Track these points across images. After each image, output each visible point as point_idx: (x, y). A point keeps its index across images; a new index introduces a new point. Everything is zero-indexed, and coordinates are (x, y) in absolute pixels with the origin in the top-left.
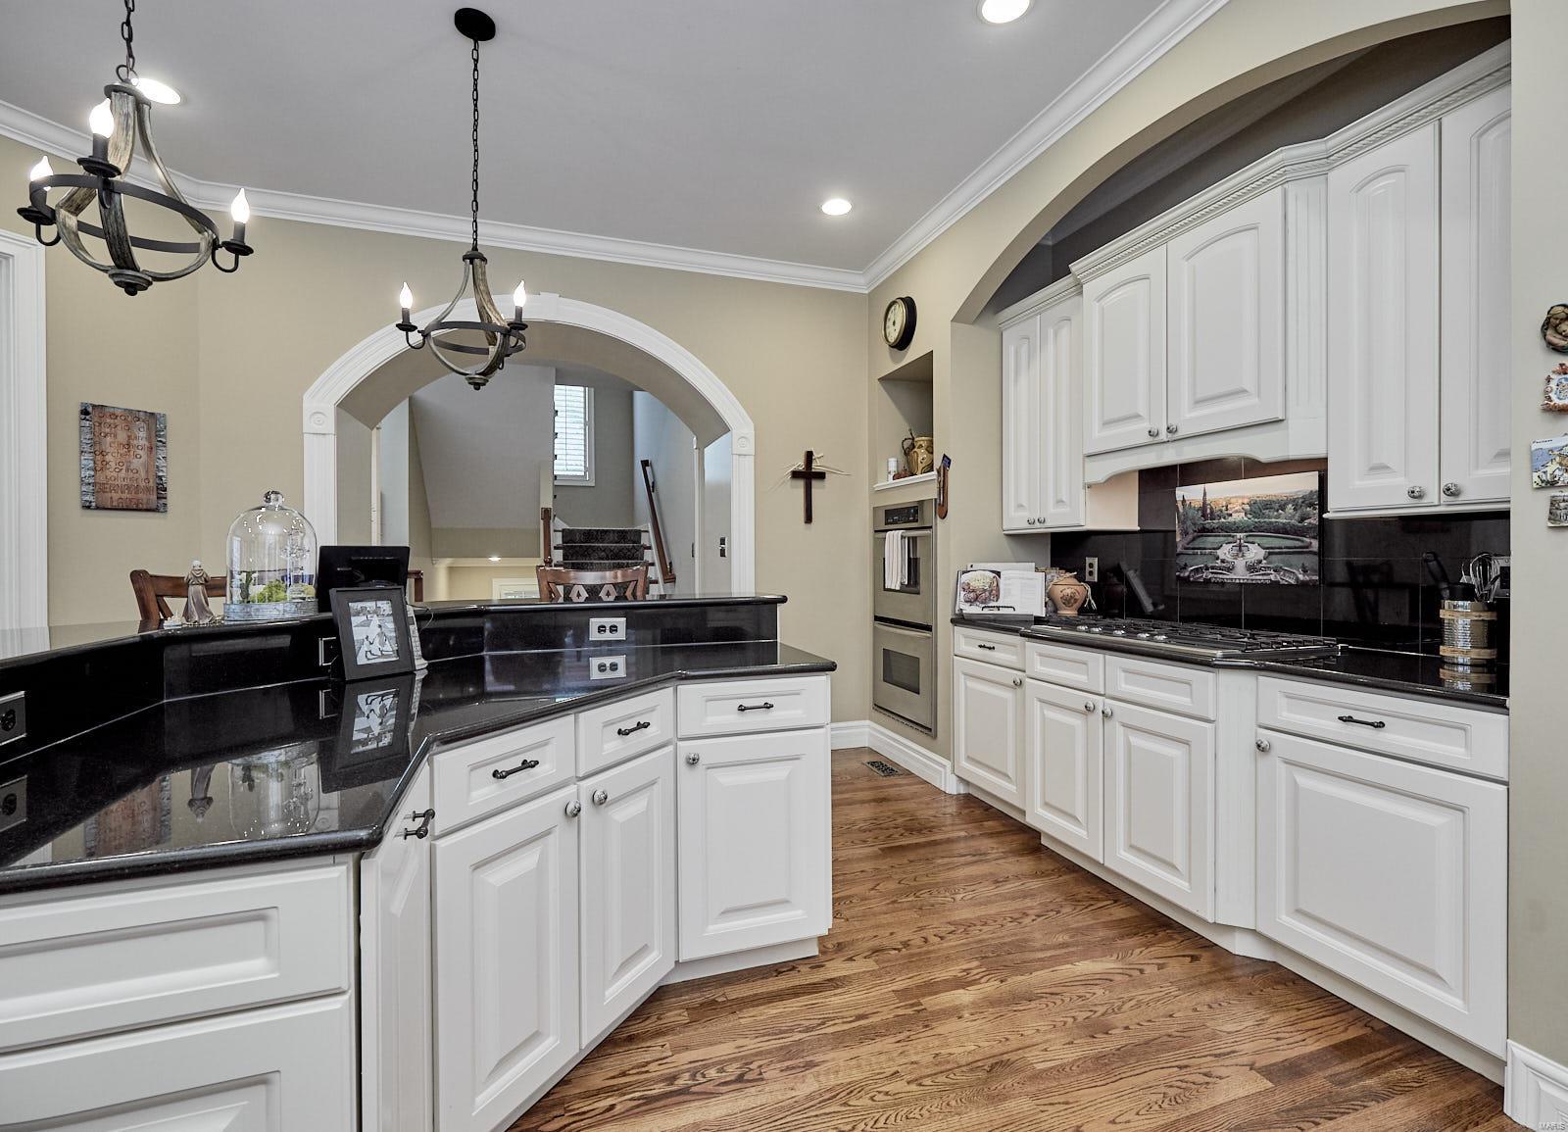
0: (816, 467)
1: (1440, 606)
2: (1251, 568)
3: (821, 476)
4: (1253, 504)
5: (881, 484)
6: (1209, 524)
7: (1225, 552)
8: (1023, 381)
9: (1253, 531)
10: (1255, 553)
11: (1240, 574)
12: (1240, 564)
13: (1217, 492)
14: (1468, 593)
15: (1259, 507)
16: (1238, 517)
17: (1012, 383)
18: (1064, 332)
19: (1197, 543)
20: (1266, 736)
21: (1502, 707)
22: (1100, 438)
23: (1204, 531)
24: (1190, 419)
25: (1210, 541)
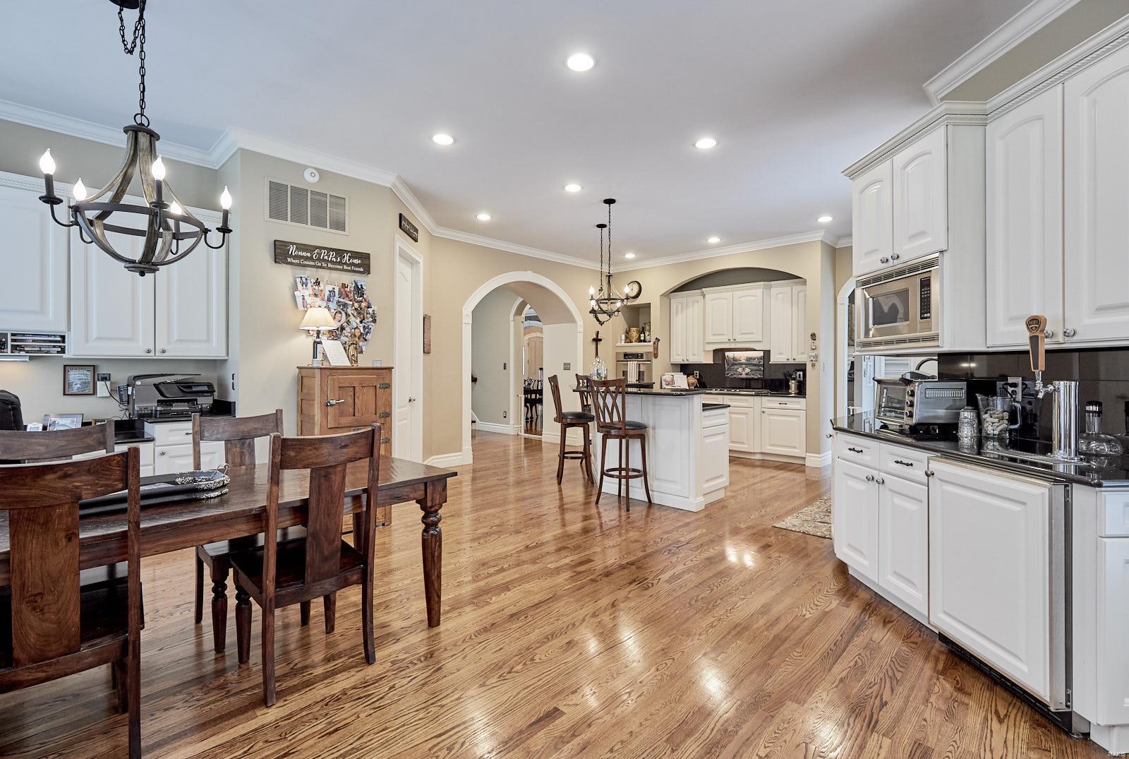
0: (599, 337)
1: (789, 382)
2: (747, 374)
3: (601, 340)
4: (747, 358)
5: (619, 344)
6: (735, 362)
7: (740, 370)
8: (679, 316)
9: (747, 365)
10: (747, 370)
11: (744, 376)
12: (744, 373)
13: (737, 354)
14: (794, 379)
15: (749, 359)
16: (743, 361)
17: (675, 315)
18: (696, 305)
19: (732, 367)
20: (764, 410)
21: (805, 397)
22: (711, 338)
23: (734, 364)
24: (739, 338)
25: (736, 367)
